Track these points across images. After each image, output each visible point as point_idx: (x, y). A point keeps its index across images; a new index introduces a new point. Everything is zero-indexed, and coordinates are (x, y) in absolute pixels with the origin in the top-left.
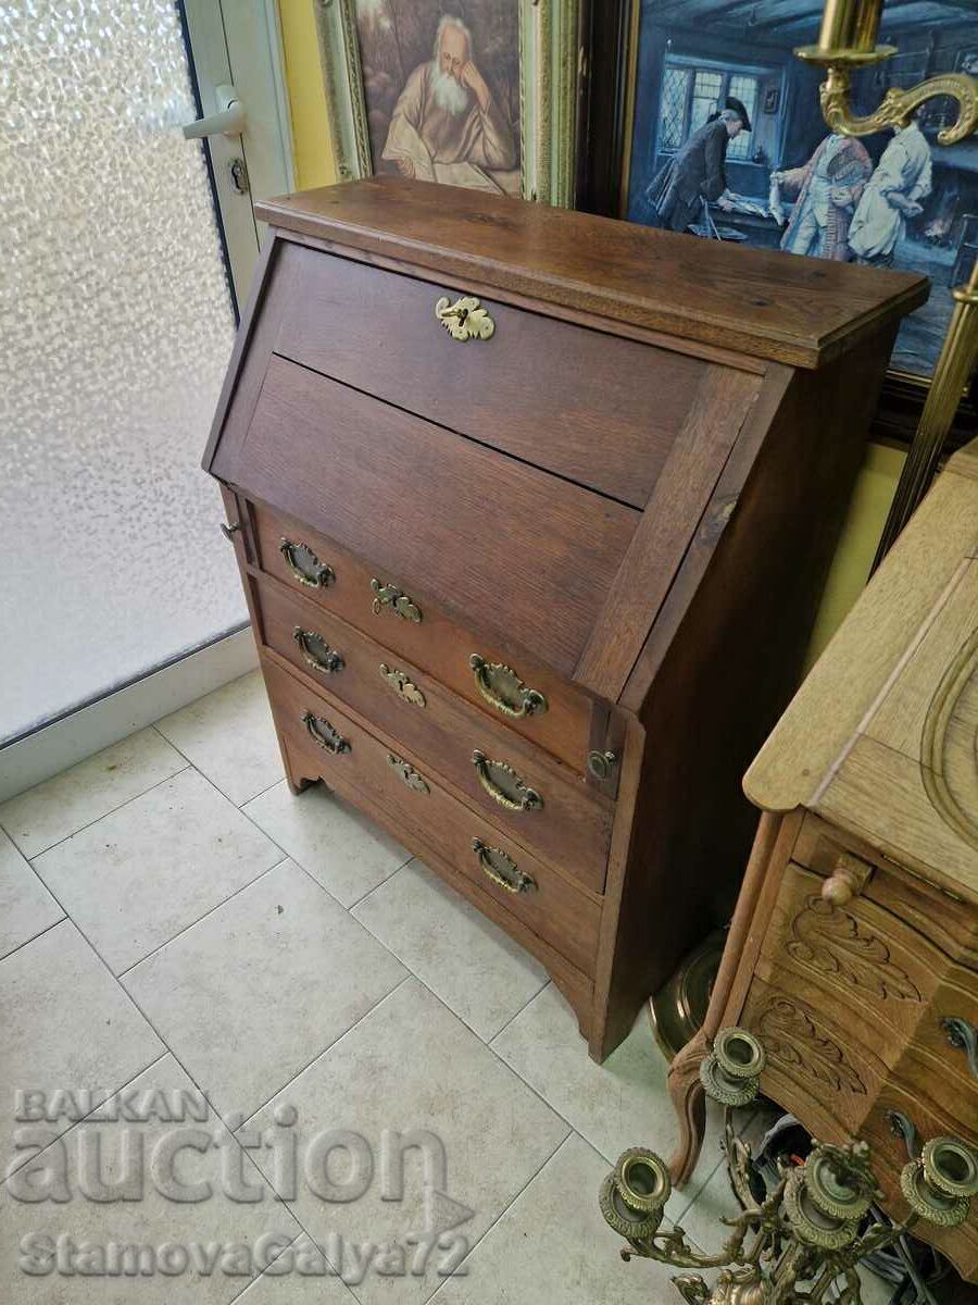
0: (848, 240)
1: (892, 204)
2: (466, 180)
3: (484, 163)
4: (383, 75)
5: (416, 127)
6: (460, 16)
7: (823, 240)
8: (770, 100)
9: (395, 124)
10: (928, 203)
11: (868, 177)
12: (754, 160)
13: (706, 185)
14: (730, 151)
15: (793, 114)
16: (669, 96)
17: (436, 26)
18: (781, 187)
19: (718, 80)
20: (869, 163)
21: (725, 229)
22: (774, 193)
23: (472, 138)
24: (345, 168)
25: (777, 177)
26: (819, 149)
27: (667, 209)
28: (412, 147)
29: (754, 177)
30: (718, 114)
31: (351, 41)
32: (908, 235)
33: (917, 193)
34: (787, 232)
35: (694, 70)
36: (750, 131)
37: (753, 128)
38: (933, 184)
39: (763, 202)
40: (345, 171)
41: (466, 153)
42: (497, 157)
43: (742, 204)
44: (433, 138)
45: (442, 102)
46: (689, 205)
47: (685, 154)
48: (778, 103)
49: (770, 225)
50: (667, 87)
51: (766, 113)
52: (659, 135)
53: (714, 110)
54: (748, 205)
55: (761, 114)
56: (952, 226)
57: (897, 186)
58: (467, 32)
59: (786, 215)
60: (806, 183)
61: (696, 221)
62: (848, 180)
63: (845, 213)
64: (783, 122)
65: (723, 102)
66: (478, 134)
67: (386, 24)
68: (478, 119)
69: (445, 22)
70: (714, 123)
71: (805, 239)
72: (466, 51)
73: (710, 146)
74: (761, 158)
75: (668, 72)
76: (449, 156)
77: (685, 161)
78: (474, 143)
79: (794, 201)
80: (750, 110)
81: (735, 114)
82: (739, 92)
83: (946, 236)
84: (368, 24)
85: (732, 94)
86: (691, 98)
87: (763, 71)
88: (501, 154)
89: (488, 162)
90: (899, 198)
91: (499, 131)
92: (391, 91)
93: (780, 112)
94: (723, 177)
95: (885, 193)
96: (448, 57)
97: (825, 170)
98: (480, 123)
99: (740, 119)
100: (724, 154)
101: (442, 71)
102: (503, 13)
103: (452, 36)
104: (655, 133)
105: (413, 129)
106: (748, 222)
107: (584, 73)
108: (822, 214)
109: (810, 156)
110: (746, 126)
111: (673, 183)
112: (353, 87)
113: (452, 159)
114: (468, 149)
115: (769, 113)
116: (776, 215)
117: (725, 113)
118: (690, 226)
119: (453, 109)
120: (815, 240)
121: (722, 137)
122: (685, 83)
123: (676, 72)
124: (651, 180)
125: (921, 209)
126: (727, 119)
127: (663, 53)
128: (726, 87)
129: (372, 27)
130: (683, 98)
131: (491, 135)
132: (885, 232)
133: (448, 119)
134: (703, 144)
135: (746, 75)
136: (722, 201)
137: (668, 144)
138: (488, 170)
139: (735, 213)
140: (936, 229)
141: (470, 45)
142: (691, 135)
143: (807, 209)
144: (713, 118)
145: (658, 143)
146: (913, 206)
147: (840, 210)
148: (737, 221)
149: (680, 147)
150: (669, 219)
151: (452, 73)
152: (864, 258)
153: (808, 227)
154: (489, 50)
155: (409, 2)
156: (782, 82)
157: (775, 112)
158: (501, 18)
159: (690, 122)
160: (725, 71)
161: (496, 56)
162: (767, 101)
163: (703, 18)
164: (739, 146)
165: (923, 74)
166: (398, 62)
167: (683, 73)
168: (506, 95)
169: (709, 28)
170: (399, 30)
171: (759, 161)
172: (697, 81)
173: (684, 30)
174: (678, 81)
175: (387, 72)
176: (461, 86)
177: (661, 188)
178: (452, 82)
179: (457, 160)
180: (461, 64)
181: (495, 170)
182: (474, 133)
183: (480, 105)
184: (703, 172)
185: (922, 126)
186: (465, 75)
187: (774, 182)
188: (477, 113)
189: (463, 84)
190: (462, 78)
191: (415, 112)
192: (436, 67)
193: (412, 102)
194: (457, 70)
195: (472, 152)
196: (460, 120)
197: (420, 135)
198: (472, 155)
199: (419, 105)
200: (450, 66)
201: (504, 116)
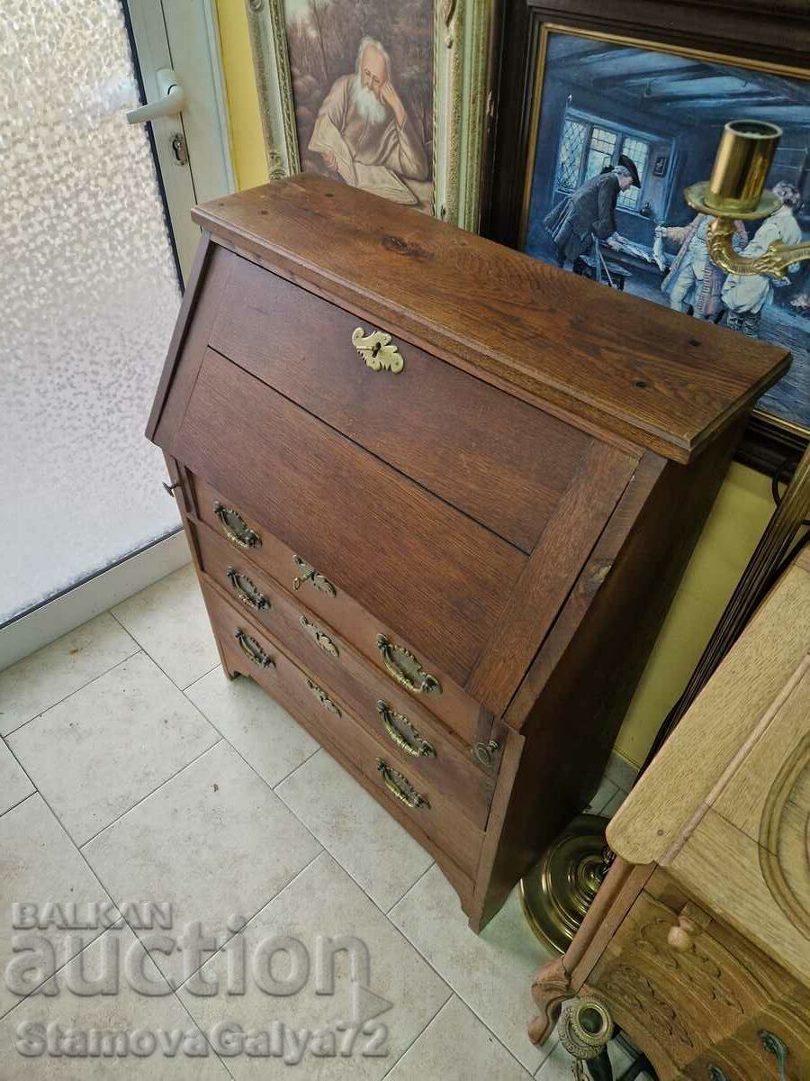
0: (721, 295)
3: (400, 170)
4: (309, 78)
5: (339, 130)
6: (380, 40)
7: (699, 291)
8: (660, 165)
9: (320, 122)
10: (797, 279)
12: (641, 212)
13: (598, 226)
14: (620, 200)
15: (679, 180)
16: (568, 144)
17: (358, 44)
18: (664, 239)
19: (613, 138)
20: (746, 237)
21: (612, 265)
22: (658, 244)
23: (389, 148)
24: (275, 154)
25: (661, 231)
27: (561, 238)
28: (335, 144)
29: (641, 226)
30: (611, 168)
31: (281, 44)
32: (776, 302)
34: (668, 277)
35: (592, 127)
36: (639, 187)
37: (642, 185)
39: (649, 249)
40: (275, 156)
41: (382, 160)
42: (412, 168)
43: (629, 247)
44: (355, 141)
45: (362, 111)
47: (580, 195)
48: (666, 169)
49: (653, 269)
50: (566, 136)
51: (655, 175)
52: (558, 175)
53: (608, 164)
54: (634, 249)
55: (651, 176)
58: (386, 55)
59: (668, 264)
60: (688, 240)
61: (587, 253)
64: (670, 186)
65: (616, 158)
66: (395, 145)
67: (313, 34)
68: (395, 133)
69: (367, 42)
70: (607, 175)
71: (683, 287)
72: (385, 71)
73: (602, 193)
74: (648, 212)
75: (568, 123)
76: (369, 157)
77: (579, 200)
78: (391, 151)
79: (676, 254)
80: (640, 170)
81: (626, 171)
82: (632, 152)
84: (296, 31)
85: (625, 152)
86: (587, 149)
87: (654, 138)
88: (415, 167)
89: (403, 171)
91: (413, 146)
92: (318, 93)
93: (668, 175)
94: (613, 220)
96: (369, 74)
97: (704, 232)
98: (397, 136)
99: (631, 175)
100: (614, 203)
101: (363, 85)
102: (419, 46)
103: (373, 56)
104: (554, 173)
105: (336, 131)
106: (634, 263)
107: (492, 114)
108: (700, 269)
109: (691, 219)
110: (636, 182)
111: (568, 218)
112: (282, 84)
113: (371, 161)
114: (385, 156)
115: (658, 175)
116: (659, 262)
117: (618, 168)
118: (582, 257)
120: (692, 289)
121: (615, 189)
122: (583, 135)
123: (575, 125)
124: (551, 210)
125: (789, 282)
126: (619, 173)
127: (564, 106)
128: (620, 146)
129: (300, 34)
130: (580, 148)
131: (407, 148)
132: (755, 295)
133: (368, 128)
134: (597, 189)
135: (639, 139)
136: (611, 241)
137: (565, 184)
138: (403, 177)
139: (622, 253)
140: (800, 301)
141: (389, 66)
142: (586, 181)
143: (687, 263)
144: (606, 170)
145: (556, 181)
147: (716, 269)
148: (624, 260)
149: (576, 189)
150: (564, 247)
151: (372, 89)
152: (734, 312)
153: (685, 278)
154: (406, 75)
155: (334, 18)
156: (671, 151)
157: (663, 176)
158: (418, 49)
159: (585, 170)
160: (620, 131)
161: (412, 83)
162: (657, 165)
163: (603, 82)
164: (629, 198)
165: (800, 168)
166: (323, 69)
167: (581, 127)
168: (420, 117)
169: (607, 92)
170: (324, 42)
171: (646, 214)
172: (594, 136)
173: (584, 89)
174: (576, 133)
175: (313, 76)
176: (380, 101)
177: (557, 220)
178: (372, 96)
179: (376, 163)
180: (381, 82)
181: (409, 178)
182: (391, 143)
183: (396, 122)
184: (596, 216)
185: (795, 213)
186: (385, 94)
187: (659, 234)
188: (393, 128)
189: (382, 100)
190: (381, 95)
191: (339, 115)
192: (358, 80)
193: (336, 106)
194: (376, 87)
195: (389, 159)
196: (379, 130)
197: (343, 136)
198: (389, 162)
199: (342, 110)
200: (370, 82)
201: (418, 134)
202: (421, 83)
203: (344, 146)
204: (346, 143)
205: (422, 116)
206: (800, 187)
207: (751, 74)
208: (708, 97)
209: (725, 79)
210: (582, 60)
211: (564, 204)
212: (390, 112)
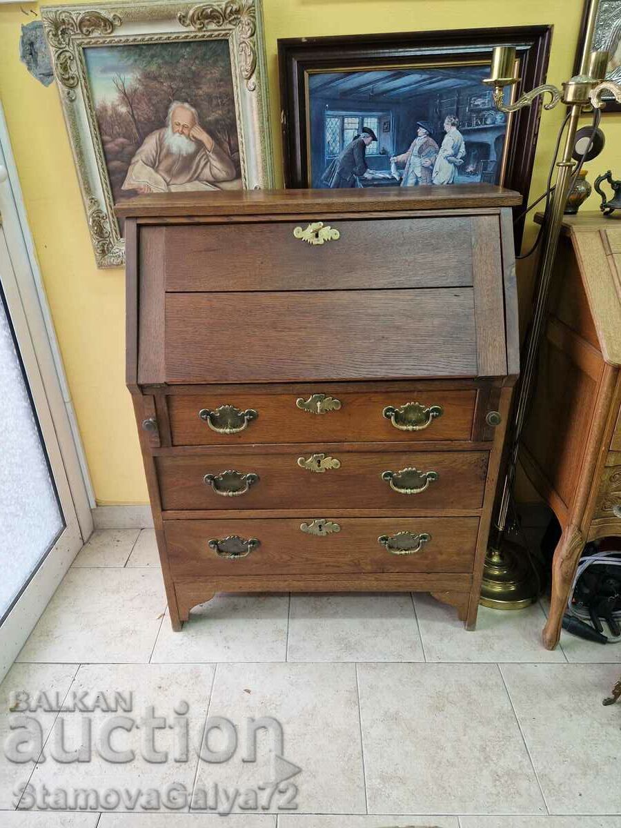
0: (432, 181)
1: (450, 162)
3: (211, 179)
4: (121, 140)
5: (153, 167)
6: (187, 101)
7: (420, 182)
8: (386, 126)
9: (133, 169)
10: (466, 159)
11: (437, 152)
12: (380, 154)
13: (357, 169)
14: (367, 151)
15: (398, 131)
16: (330, 131)
17: (167, 108)
18: (396, 163)
19: (357, 120)
20: (437, 147)
22: (393, 166)
23: (201, 166)
24: (93, 199)
25: (393, 159)
26: (412, 144)
27: (335, 185)
28: (150, 179)
29: (382, 161)
30: (359, 136)
31: (93, 121)
32: (459, 173)
33: (460, 155)
34: (402, 183)
35: (343, 118)
36: (377, 141)
37: (378, 139)
38: (466, 151)
39: (388, 172)
40: (93, 201)
41: (196, 175)
42: (222, 175)
43: (377, 174)
44: (168, 171)
45: (174, 149)
46: (348, 179)
47: (343, 156)
48: (390, 127)
49: (393, 182)
50: (328, 127)
51: (384, 132)
52: (327, 149)
54: (379, 175)
55: (382, 133)
56: (477, 166)
57: (450, 154)
58: (193, 110)
59: (401, 175)
60: (409, 159)
61: (353, 187)
62: (428, 155)
63: (429, 170)
64: (393, 135)
65: (361, 130)
66: (206, 164)
67: (123, 110)
68: (205, 156)
69: (175, 106)
70: (357, 140)
71: (412, 183)
72: (193, 119)
73: (356, 151)
74: (384, 152)
75: (328, 119)
76: (183, 178)
77: (343, 159)
78: (202, 169)
79: (404, 168)
80: (375, 132)
81: (367, 135)
82: (369, 124)
83: (475, 170)
84: (106, 110)
85: (365, 125)
86: (343, 130)
87: (380, 114)
88: (224, 173)
89: (214, 178)
90: (453, 158)
91: (222, 160)
92: (130, 149)
93: (391, 131)
94: (366, 164)
95: (446, 158)
96: (179, 125)
97: (417, 152)
98: (207, 157)
99: (371, 136)
100: (364, 154)
101: (174, 133)
102: (220, 98)
103: (181, 113)
104: (324, 148)
105: (151, 169)
106: (381, 182)
107: (285, 123)
108: (418, 172)
109: (409, 148)
110: (374, 139)
111: (337, 171)
112: (96, 150)
113: (185, 181)
114: (198, 173)
115: (386, 132)
116: (396, 176)
117: (362, 135)
119: (184, 153)
120: (417, 182)
121: (363, 146)
122: (338, 124)
123: (332, 119)
124: (325, 170)
125: (463, 162)
126: (364, 137)
127: (324, 111)
128: (362, 123)
129: (110, 112)
130: (338, 131)
131: (216, 163)
132: (449, 174)
133: (180, 159)
134: (353, 150)
135: (372, 116)
136: (366, 175)
137: (332, 152)
138: (214, 182)
139: (374, 179)
140: (470, 169)
141: (196, 116)
142: (345, 147)
143: (411, 171)
144: (355, 138)
145: (326, 153)
146: (459, 161)
147: (427, 168)
148: (375, 183)
149: (339, 153)
151: (182, 133)
153: (412, 179)
154: (211, 118)
155: (143, 95)
156: (391, 118)
157: (389, 131)
158: (219, 101)
159: (344, 141)
160: (360, 116)
161: (217, 121)
162: (384, 127)
163: (345, 93)
164: (372, 148)
165: (455, 107)
166: (135, 130)
167: (337, 119)
168: (225, 140)
169: (350, 97)
170: (135, 112)
171: (383, 154)
172: (345, 122)
173: (334, 99)
174: (334, 123)
175: (124, 137)
176: (191, 140)
177: (331, 174)
178: (183, 138)
179: (190, 181)
180: (190, 127)
181: (219, 182)
182: (202, 163)
183: (206, 148)
184: (354, 164)
185: (458, 128)
186: (193, 133)
187: (393, 162)
188: (204, 153)
189: (192, 138)
190: (191, 135)
191: (152, 158)
192: (169, 131)
193: (149, 152)
194: (186, 131)
195: (202, 175)
196: (191, 158)
197: (157, 171)
198: (201, 177)
199: (155, 154)
200: (181, 129)
201: (225, 152)
202: (224, 120)
203: (159, 177)
204: (160, 175)
205: (227, 139)
206: (457, 115)
207: (423, 70)
208: (405, 86)
209: (412, 76)
210: (332, 84)
211: (333, 164)
212: (200, 144)
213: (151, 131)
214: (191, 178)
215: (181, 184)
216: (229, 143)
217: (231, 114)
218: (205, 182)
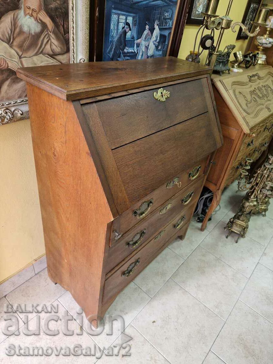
0: (148, 54)
1: (154, 44)
2: (42, 62)
3: (51, 53)
5: (9, 44)
7: (144, 55)
8: (135, 22)
11: (151, 39)
12: (132, 38)
13: (121, 47)
14: (127, 36)
15: (139, 26)
16: (113, 22)
18: (137, 44)
19: (124, 17)
20: (151, 36)
21: (126, 57)
23: (44, 43)
26: (143, 34)
27: (112, 55)
28: (6, 53)
29: (132, 42)
32: (156, 50)
33: (157, 41)
34: (138, 55)
35: (119, 15)
37: (132, 30)
38: (159, 39)
39: (133, 48)
41: (41, 50)
42: (57, 50)
43: (129, 50)
44: (21, 46)
45: (25, 29)
46: (118, 52)
47: (117, 39)
49: (134, 54)
50: (112, 20)
51: (134, 26)
52: (110, 34)
54: (131, 50)
56: (162, 46)
57: (155, 40)
59: (137, 51)
60: (141, 42)
61: (119, 57)
62: (148, 40)
63: (147, 48)
64: (137, 28)
66: (48, 41)
68: (47, 35)
70: (123, 30)
72: (40, 5)
73: (122, 36)
75: (113, 15)
76: (31, 53)
77: (117, 41)
78: (45, 45)
79: (139, 47)
80: (131, 25)
83: (161, 49)
85: (127, 21)
86: (118, 23)
87: (134, 15)
89: (53, 52)
90: (155, 42)
94: (125, 44)
95: (153, 42)
96: (29, 8)
97: (144, 38)
98: (49, 36)
100: (125, 38)
101: (25, 15)
105: (7, 45)
106: (130, 54)
108: (143, 49)
109: (142, 36)
110: (130, 30)
111: (114, 48)
114: (42, 48)
117: (126, 26)
118: (118, 59)
119: (33, 32)
121: (125, 33)
122: (117, 18)
123: (115, 15)
124: (108, 48)
126: (126, 28)
128: (126, 19)
130: (116, 23)
131: (54, 41)
132: (153, 50)
133: (30, 36)
134: (121, 35)
135: (130, 16)
136: (125, 50)
137: (113, 37)
138: (53, 55)
139: (128, 53)
140: (159, 48)
142: (118, 33)
143: (141, 48)
144: (123, 28)
145: (110, 36)
146: (157, 43)
148: (128, 55)
150: (113, 58)
151: (32, 15)
152: (150, 56)
153: (141, 53)
154: (53, 6)
156: (137, 18)
157: (136, 26)
159: (118, 30)
160: (126, 15)
161: (56, 9)
164: (129, 35)
165: (159, 16)
167: (116, 15)
168: (61, 25)
172: (120, 18)
173: (117, 3)
176: (38, 21)
177: (111, 49)
178: (32, 19)
179: (36, 54)
180: (37, 10)
181: (56, 55)
182: (45, 41)
183: (48, 29)
184: (121, 43)
185: (159, 27)
187: (135, 43)
188: (47, 33)
189: (39, 20)
190: (38, 18)
191: (7, 36)
192: (21, 13)
193: (5, 30)
194: (34, 14)
195: (45, 49)
196: (37, 36)
197: (11, 46)
198: (44, 51)
199: (10, 32)
200: (31, 13)
201: (60, 33)
202: (61, 9)
203: (13, 52)
204: (14, 50)
205: (62, 24)
208: (144, 1)
211: (113, 43)
212: (44, 26)
213: (7, 11)
214: (37, 52)
215: (30, 57)
216: (63, 26)
217: (66, 4)
218: (47, 55)
